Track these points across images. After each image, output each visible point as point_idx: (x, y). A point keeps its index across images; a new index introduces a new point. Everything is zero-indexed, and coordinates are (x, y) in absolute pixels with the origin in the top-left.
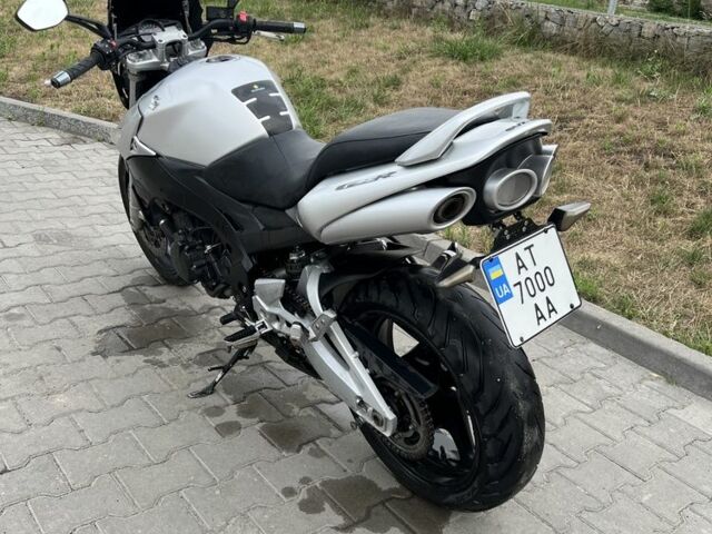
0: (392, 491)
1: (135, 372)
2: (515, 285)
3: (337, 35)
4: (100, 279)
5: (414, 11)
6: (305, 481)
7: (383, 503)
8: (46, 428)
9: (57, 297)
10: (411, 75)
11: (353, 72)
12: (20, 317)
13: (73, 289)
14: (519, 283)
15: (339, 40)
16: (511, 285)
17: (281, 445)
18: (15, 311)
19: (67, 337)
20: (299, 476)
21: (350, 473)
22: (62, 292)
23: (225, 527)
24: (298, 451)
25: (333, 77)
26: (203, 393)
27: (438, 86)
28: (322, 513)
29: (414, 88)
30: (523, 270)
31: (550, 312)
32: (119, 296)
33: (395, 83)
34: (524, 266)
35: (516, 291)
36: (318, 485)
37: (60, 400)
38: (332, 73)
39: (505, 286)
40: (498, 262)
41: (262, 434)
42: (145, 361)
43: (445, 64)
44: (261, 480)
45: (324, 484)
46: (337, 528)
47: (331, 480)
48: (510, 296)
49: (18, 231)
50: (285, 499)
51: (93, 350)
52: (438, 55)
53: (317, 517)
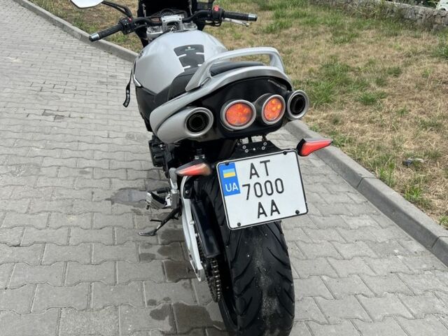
0: (217, 323)
1: (122, 214)
2: (244, 186)
3: (372, 40)
4: (143, 163)
5: (435, 26)
6: (167, 299)
7: (204, 328)
8: (54, 231)
9: (114, 167)
10: (409, 68)
11: (371, 62)
12: (87, 173)
13: (124, 165)
14: (249, 185)
15: (372, 43)
16: (241, 184)
17: (169, 276)
18: (87, 170)
19: (102, 188)
20: (165, 296)
21: (198, 303)
22: (118, 165)
23: (101, 309)
24: (177, 281)
25: (356, 66)
26: (148, 234)
27: (427, 76)
28: (161, 321)
29: (408, 76)
30: (254, 177)
31: (272, 211)
32: (146, 173)
33: (397, 73)
34: (256, 174)
35: (244, 190)
36: (172, 304)
37: (73, 218)
38: (357, 62)
39: (234, 184)
40: (233, 167)
41: (163, 266)
42: (132, 210)
43: (439, 62)
44: (142, 291)
45: (177, 305)
46: (163, 333)
47: (183, 304)
48: (237, 192)
49: (121, 131)
50: (146, 306)
51: (109, 197)
52: (437, 56)
53: (156, 322)
